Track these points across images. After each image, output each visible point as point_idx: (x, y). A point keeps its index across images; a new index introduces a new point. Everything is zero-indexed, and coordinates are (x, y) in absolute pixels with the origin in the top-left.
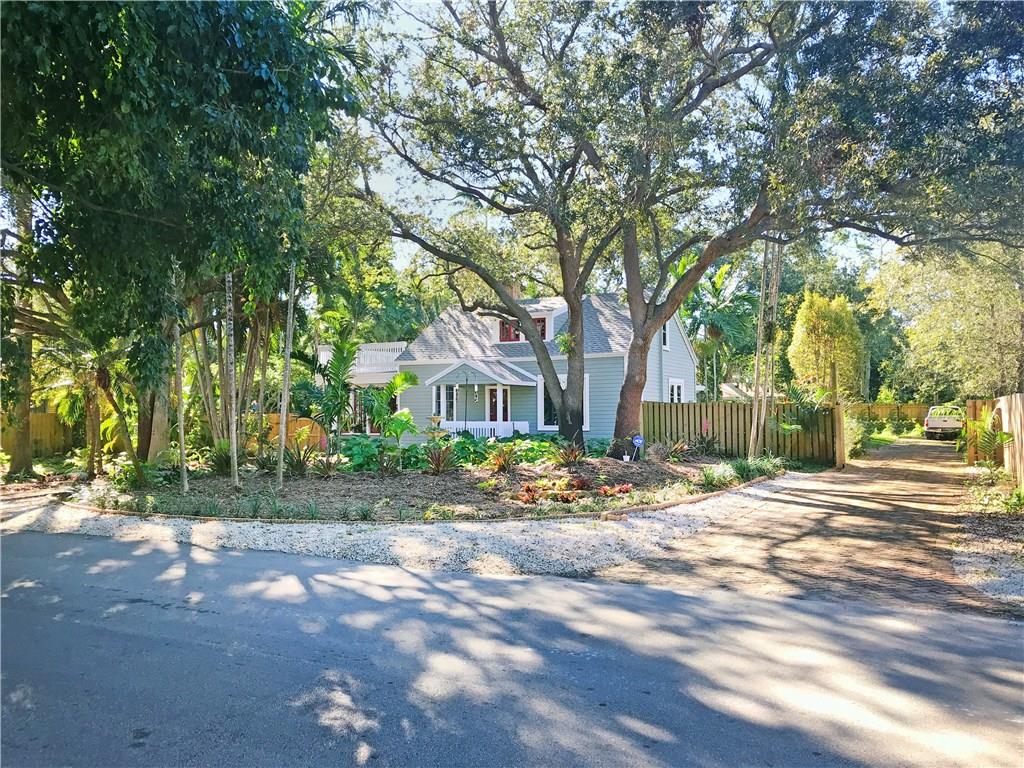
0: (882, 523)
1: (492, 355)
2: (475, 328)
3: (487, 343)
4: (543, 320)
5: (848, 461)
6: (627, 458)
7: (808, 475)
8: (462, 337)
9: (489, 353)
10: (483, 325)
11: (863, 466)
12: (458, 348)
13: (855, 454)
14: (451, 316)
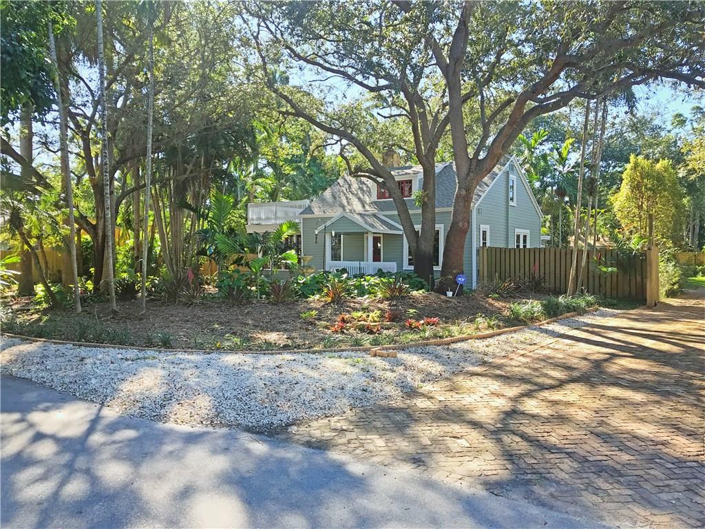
0: (667, 370)
1: (371, 210)
2: (361, 189)
3: (367, 200)
4: (410, 182)
5: (664, 299)
6: (450, 294)
7: (619, 311)
8: (350, 196)
9: (367, 207)
10: (368, 187)
11: (675, 304)
12: (346, 204)
13: (671, 294)
14: (345, 180)
